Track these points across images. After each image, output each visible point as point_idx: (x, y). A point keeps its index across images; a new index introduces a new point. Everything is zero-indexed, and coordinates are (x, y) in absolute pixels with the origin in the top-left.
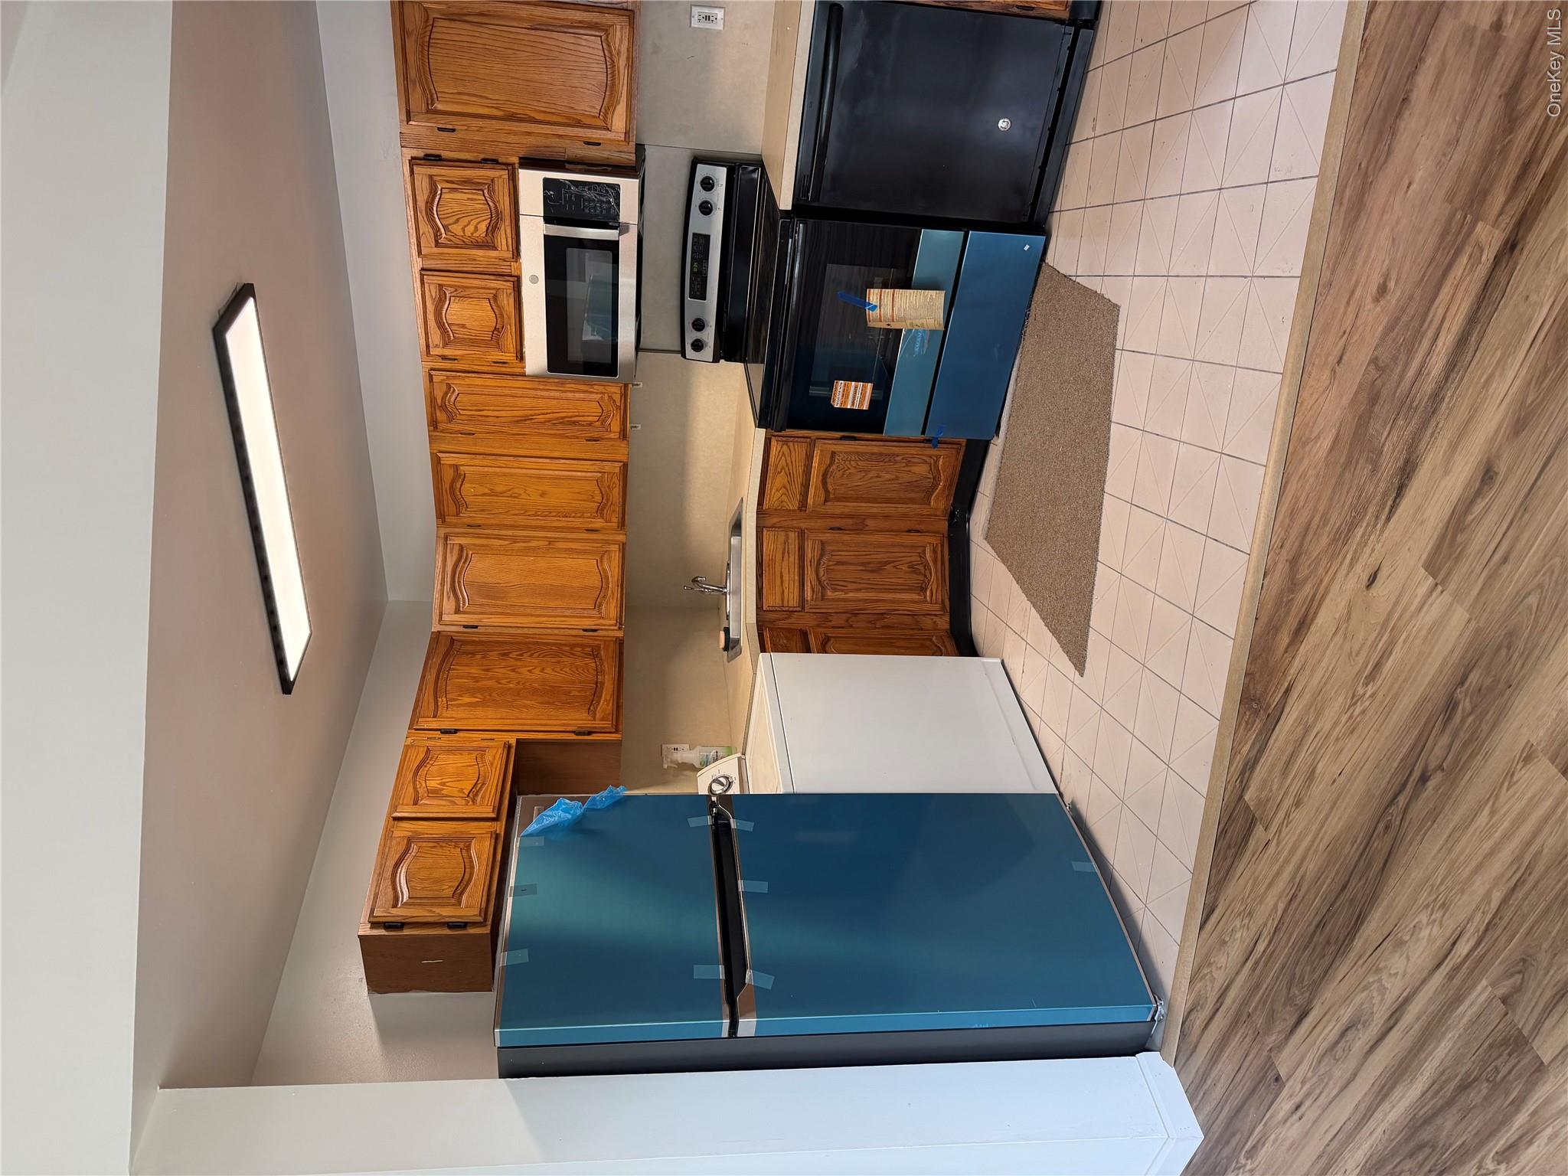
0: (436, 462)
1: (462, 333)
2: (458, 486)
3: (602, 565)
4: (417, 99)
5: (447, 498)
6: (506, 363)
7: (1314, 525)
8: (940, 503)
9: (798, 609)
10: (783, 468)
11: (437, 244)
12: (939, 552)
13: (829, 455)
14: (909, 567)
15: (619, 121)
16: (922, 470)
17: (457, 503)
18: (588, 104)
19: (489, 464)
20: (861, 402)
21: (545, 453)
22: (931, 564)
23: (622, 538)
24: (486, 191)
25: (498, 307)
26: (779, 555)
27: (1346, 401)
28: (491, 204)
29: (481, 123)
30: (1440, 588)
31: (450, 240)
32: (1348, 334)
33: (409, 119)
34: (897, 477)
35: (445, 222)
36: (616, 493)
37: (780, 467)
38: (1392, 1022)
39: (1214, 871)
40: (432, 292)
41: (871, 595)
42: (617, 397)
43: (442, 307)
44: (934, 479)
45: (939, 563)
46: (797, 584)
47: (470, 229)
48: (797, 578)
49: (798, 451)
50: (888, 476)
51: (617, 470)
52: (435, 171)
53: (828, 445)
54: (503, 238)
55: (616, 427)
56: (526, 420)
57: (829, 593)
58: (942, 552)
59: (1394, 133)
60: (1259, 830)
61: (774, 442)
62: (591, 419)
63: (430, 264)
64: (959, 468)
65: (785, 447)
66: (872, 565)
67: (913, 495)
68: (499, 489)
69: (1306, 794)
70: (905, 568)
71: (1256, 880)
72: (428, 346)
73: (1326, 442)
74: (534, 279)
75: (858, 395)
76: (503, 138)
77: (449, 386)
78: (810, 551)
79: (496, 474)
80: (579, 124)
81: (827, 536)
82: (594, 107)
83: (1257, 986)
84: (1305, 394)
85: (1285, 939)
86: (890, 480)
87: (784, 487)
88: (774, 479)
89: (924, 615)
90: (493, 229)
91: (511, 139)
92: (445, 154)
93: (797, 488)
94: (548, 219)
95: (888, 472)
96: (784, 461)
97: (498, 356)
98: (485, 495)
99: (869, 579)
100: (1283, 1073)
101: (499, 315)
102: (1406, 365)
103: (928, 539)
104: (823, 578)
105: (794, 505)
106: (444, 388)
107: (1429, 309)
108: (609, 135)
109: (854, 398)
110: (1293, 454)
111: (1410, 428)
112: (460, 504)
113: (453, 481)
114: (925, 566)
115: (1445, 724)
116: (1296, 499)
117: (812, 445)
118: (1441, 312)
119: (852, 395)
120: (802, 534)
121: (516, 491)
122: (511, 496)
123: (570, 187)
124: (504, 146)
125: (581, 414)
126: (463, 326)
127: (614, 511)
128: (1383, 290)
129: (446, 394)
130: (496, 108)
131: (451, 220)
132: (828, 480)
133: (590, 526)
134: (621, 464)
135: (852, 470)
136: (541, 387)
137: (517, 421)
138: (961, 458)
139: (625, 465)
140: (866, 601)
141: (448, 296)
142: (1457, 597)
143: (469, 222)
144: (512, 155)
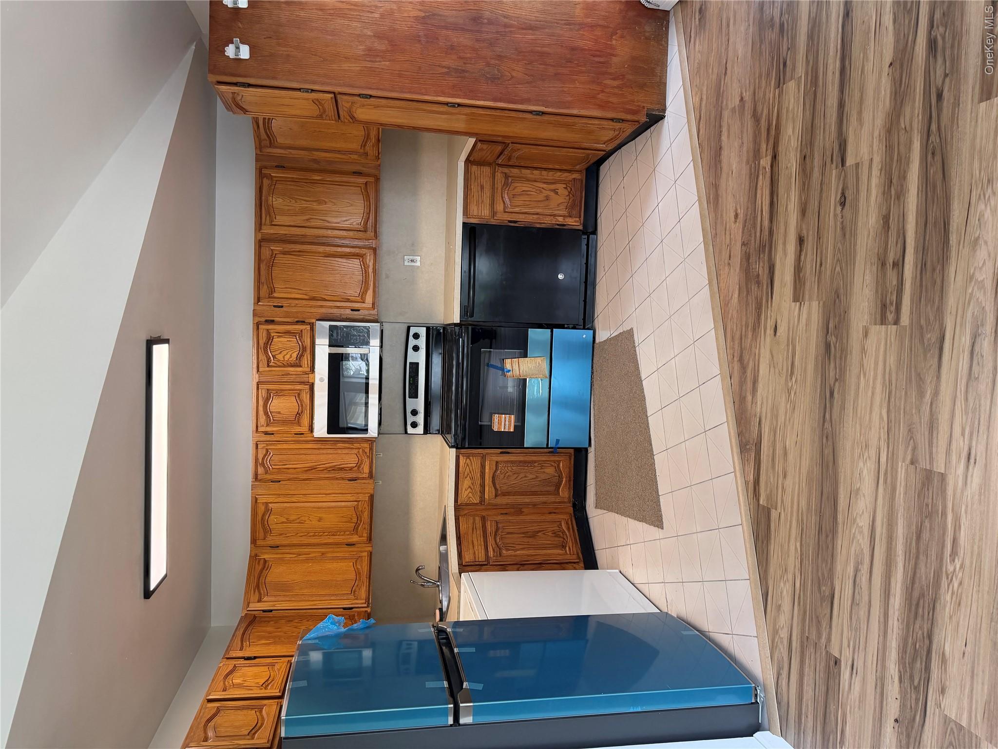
0: (255, 501)
1: (278, 417)
2: (267, 518)
3: (356, 566)
4: (264, 291)
5: (259, 526)
6: (303, 434)
7: (743, 333)
8: (565, 493)
9: (485, 563)
10: (468, 474)
11: (268, 366)
12: (570, 523)
13: (494, 464)
14: (552, 534)
15: (369, 298)
16: (550, 471)
17: (265, 532)
18: (353, 291)
19: (287, 501)
20: (509, 428)
21: (322, 492)
22: (566, 532)
23: (370, 549)
24: (297, 337)
25: (300, 400)
26: (470, 531)
27: (738, 270)
28: (300, 343)
29: (297, 302)
30: (803, 303)
31: (276, 364)
32: (729, 245)
33: (259, 301)
34: (537, 476)
35: (273, 354)
36: (366, 515)
37: (466, 474)
38: (872, 543)
39: (760, 568)
40: (263, 393)
41: (531, 552)
42: (367, 450)
43: (268, 403)
44: (559, 476)
45: (571, 530)
46: (483, 547)
47: (288, 356)
48: (482, 543)
49: (476, 463)
50: (531, 476)
51: (367, 499)
52: (270, 327)
53: (493, 457)
54: (306, 361)
55: (366, 470)
56: (312, 469)
57: (504, 552)
58: (572, 524)
59: (720, 162)
60: (773, 512)
61: (461, 457)
62: (351, 465)
63: (263, 379)
64: (572, 469)
65: (468, 460)
66: (529, 533)
67: (548, 489)
68: (292, 518)
69: (787, 466)
70: (550, 534)
71: (781, 545)
72: (257, 427)
73: (736, 295)
74: (322, 380)
75: (507, 423)
76: (308, 310)
77: (267, 451)
78: (489, 527)
79: (291, 508)
80: (348, 300)
81: (499, 518)
82: (356, 292)
83: (805, 612)
84: (721, 285)
85: (807, 563)
86: (533, 479)
87: (470, 487)
88: (463, 482)
89: (567, 563)
90: (300, 357)
91: (313, 310)
92: (276, 319)
93: (478, 488)
94: (331, 345)
95: (531, 473)
96: (468, 471)
97: (298, 429)
98: (283, 523)
99: (528, 542)
100: (837, 655)
101: (301, 405)
102: (755, 233)
103: (562, 516)
104: (500, 543)
105: (476, 500)
106: (264, 452)
107: (755, 206)
108: (364, 305)
109: (505, 424)
110: (724, 313)
111: (766, 255)
112: (267, 531)
113: (264, 515)
114: (563, 533)
115: (829, 359)
116: (732, 330)
117: (483, 458)
118: (760, 202)
119: (503, 423)
120: (483, 519)
121: (303, 518)
122: (299, 523)
123: (343, 329)
124: (308, 314)
125: (346, 463)
126: (279, 413)
127: (365, 528)
128: (736, 216)
129: (265, 456)
130: (305, 294)
131: (277, 353)
132: (496, 481)
133: (349, 541)
134: (369, 495)
135: (510, 473)
136: (323, 447)
137: (307, 471)
138: (572, 463)
139: (372, 497)
140: (528, 556)
141: (272, 395)
142: (810, 299)
143: (287, 353)
144: (313, 318)
